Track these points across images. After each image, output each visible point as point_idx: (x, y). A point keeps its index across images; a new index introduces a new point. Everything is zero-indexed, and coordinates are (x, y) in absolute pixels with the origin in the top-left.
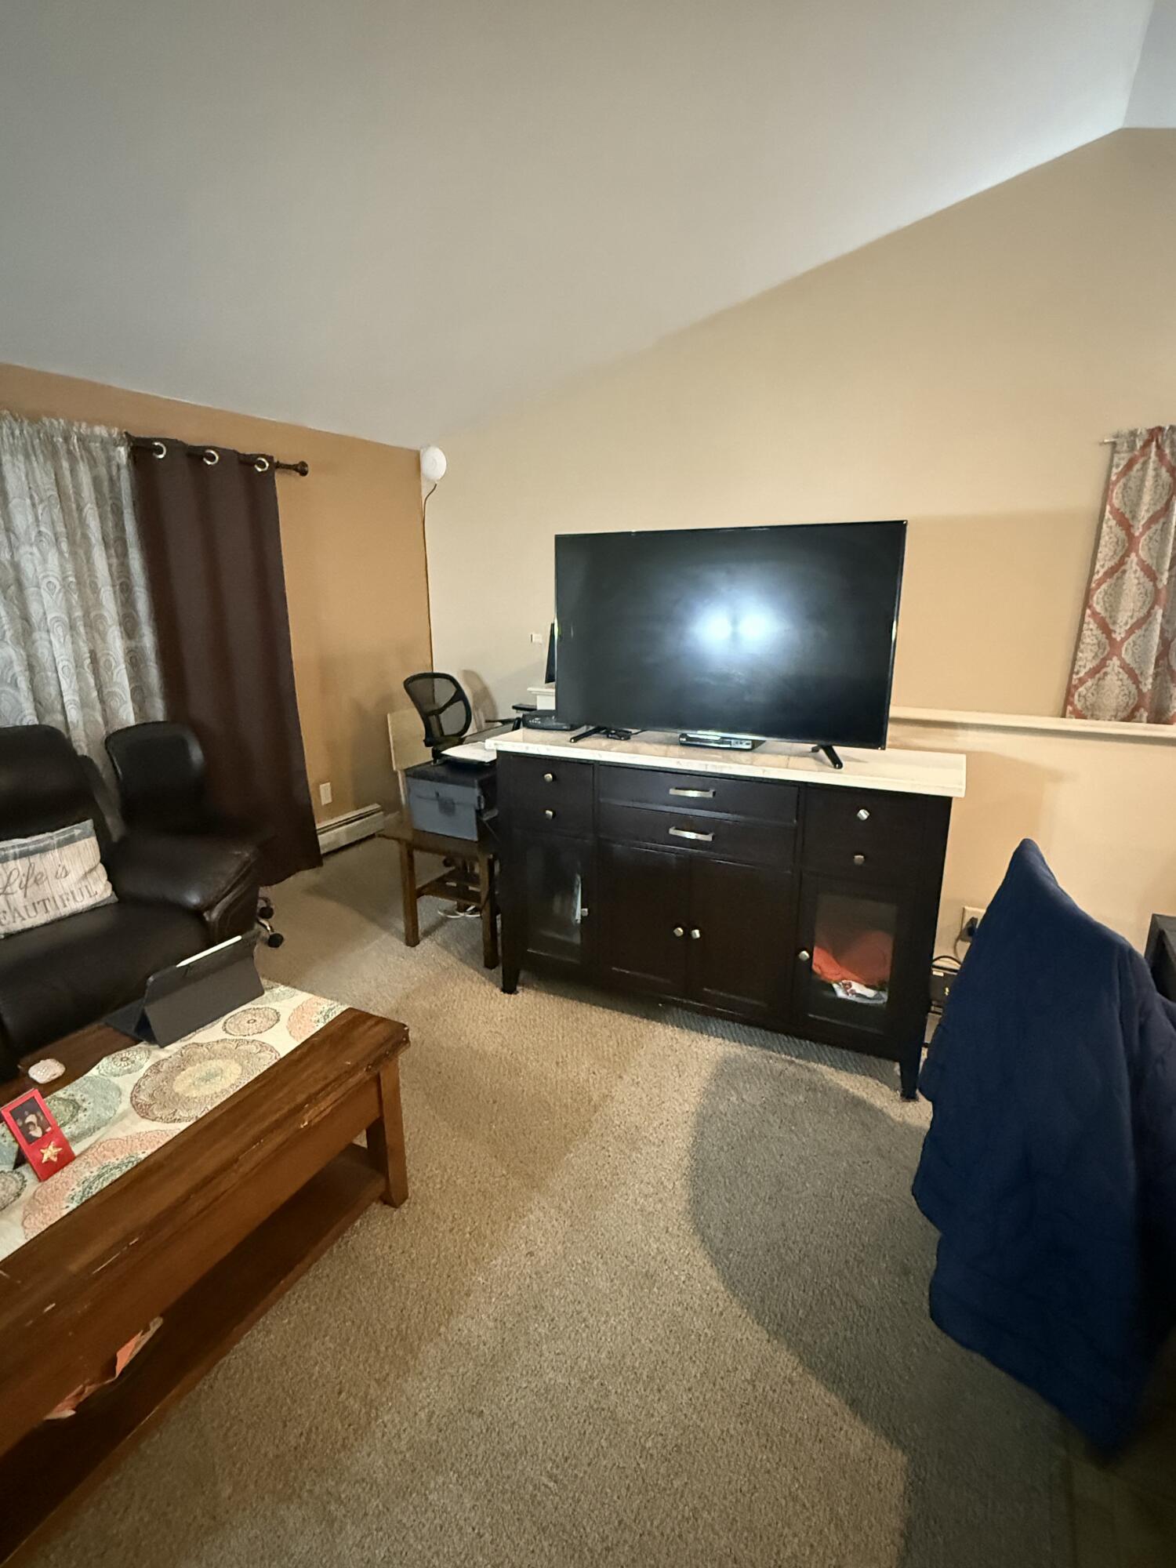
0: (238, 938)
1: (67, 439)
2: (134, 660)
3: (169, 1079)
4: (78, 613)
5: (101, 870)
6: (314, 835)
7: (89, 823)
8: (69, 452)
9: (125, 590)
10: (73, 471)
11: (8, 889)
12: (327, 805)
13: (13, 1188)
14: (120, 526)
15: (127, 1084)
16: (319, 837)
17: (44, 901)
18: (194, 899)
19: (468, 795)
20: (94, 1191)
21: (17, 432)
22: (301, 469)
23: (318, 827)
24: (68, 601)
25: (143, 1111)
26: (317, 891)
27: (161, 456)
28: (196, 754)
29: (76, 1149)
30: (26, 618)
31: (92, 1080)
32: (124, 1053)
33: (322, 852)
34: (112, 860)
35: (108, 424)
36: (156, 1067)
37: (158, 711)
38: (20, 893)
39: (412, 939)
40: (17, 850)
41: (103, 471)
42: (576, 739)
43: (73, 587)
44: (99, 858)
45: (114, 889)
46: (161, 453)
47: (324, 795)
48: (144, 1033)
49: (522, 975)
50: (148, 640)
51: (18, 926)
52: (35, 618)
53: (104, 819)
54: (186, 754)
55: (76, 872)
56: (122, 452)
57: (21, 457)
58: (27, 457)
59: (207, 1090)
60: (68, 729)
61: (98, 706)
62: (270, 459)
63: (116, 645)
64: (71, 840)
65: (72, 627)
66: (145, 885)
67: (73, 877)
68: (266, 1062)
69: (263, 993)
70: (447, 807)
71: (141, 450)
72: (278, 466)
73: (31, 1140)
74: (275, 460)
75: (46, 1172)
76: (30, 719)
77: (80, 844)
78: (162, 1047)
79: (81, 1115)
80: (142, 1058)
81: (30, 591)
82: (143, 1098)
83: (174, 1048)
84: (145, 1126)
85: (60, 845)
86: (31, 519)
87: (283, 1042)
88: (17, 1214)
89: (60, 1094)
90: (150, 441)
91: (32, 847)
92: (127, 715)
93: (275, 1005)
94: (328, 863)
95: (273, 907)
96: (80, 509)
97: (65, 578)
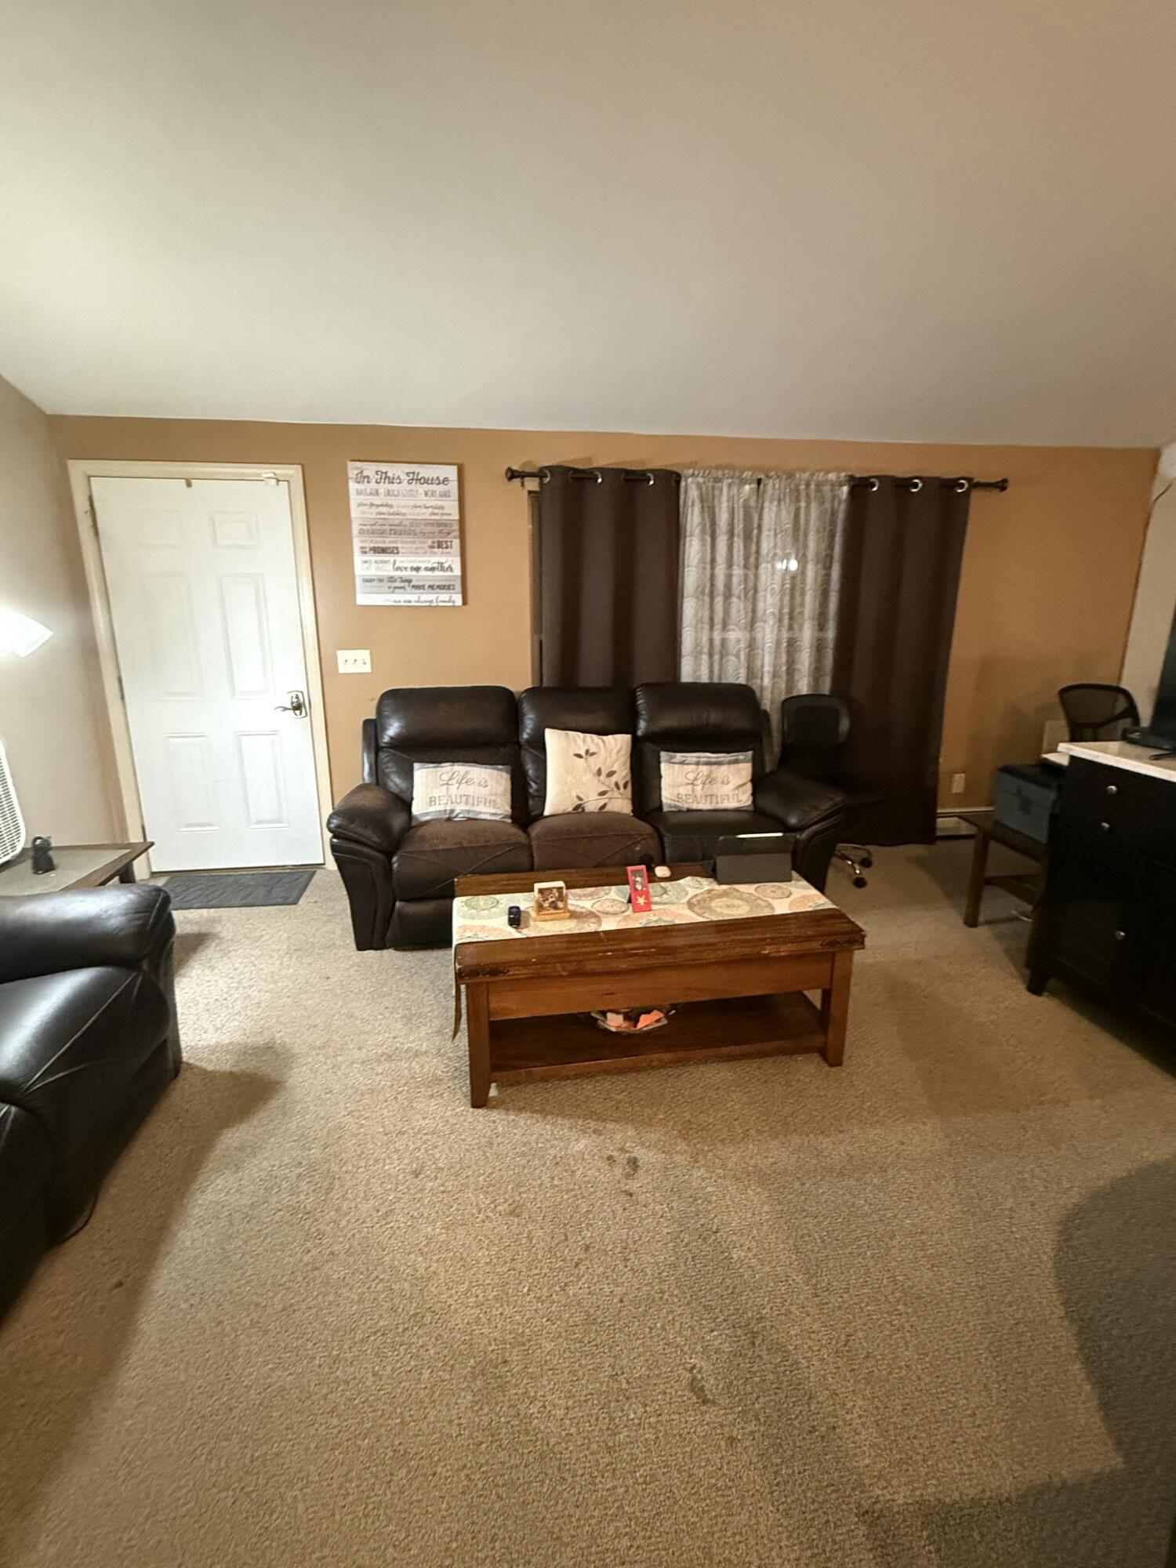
0: (780, 834)
1: (808, 485)
2: (819, 647)
3: (712, 899)
4: (786, 610)
5: (749, 787)
6: (933, 816)
7: (750, 753)
8: (808, 495)
9: (825, 593)
10: (808, 507)
11: (695, 782)
12: (956, 794)
13: (623, 909)
14: (831, 547)
15: (692, 892)
16: (939, 820)
17: (712, 795)
18: (793, 820)
19: (1046, 797)
20: (650, 925)
21: (777, 486)
22: (1002, 486)
23: (939, 811)
24: (781, 601)
25: (690, 905)
26: (920, 862)
27: (875, 489)
28: (845, 725)
29: (654, 907)
30: (754, 611)
31: (680, 884)
32: (699, 879)
33: (939, 834)
34: (759, 782)
35: (838, 470)
36: (709, 891)
37: (826, 687)
38: (701, 787)
39: (972, 921)
40: (705, 759)
41: (827, 505)
42: (1157, 758)
43: (788, 591)
44: (749, 778)
45: (754, 802)
46: (874, 486)
47: (958, 783)
48: (713, 874)
49: (1053, 983)
50: (831, 634)
51: (695, 806)
52: (760, 612)
53: (763, 755)
54: (837, 722)
55: (735, 781)
56: (845, 489)
57: (776, 503)
58: (779, 501)
59: (726, 911)
60: (761, 692)
61: (784, 677)
62: (969, 480)
63: (807, 635)
64: (736, 762)
65: (780, 620)
66: (770, 804)
67: (731, 786)
68: (766, 912)
69: (790, 881)
70: (1026, 806)
71: (859, 486)
72: (975, 485)
73: (636, 890)
74: (975, 481)
75: (638, 909)
76: (742, 681)
77: (741, 765)
78: (720, 883)
79: (665, 896)
80: (707, 884)
81: (761, 594)
82: (694, 901)
83: (724, 887)
84: (688, 912)
85: (730, 763)
86: (772, 545)
87: (782, 908)
88: (619, 918)
89: (663, 884)
90: (867, 479)
91: (713, 760)
92: (803, 687)
93: (793, 889)
94: (940, 844)
95: (873, 859)
96: (806, 535)
97: (783, 585)
